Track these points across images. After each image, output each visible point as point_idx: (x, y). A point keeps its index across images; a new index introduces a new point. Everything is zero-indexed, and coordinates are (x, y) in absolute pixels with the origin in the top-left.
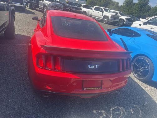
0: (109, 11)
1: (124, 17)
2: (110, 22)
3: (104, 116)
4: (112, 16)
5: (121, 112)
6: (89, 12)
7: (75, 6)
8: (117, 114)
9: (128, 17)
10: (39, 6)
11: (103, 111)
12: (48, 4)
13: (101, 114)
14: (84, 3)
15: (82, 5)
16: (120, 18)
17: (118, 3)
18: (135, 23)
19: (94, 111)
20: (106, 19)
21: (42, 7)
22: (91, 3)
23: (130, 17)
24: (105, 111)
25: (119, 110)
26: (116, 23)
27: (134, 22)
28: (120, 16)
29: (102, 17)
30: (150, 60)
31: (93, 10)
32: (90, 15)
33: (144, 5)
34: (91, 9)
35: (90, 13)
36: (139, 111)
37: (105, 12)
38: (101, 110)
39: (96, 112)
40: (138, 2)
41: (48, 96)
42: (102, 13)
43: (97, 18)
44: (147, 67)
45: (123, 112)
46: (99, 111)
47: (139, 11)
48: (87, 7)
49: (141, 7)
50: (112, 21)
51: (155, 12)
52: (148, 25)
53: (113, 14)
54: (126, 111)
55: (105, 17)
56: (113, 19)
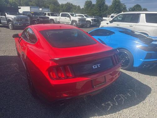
0: (75, 15)
1: (89, 19)
2: (79, 26)
3: (112, 105)
4: (80, 20)
5: (122, 98)
6: (56, 19)
7: (41, 15)
8: (120, 101)
9: (93, 18)
10: (2, 21)
11: (109, 102)
12: (12, 18)
13: (109, 105)
14: (48, 11)
15: (47, 13)
16: (86, 20)
17: (79, 6)
18: (103, 23)
19: (103, 104)
20: (74, 24)
21: (6, 22)
22: (54, 10)
23: (94, 17)
24: (110, 101)
25: (120, 97)
26: (84, 26)
27: (101, 22)
28: (86, 18)
29: (71, 22)
30: (128, 51)
31: (60, 17)
32: (58, 22)
33: (102, 5)
34: (57, 16)
35: (58, 20)
36: (134, 93)
37: (72, 17)
38: (108, 102)
39: (104, 104)
40: (96, 3)
41: (63, 104)
42: (69, 18)
43: (66, 23)
44: (126, 58)
45: (124, 97)
46: (107, 103)
47: (99, 11)
48: (52, 15)
49: (100, 7)
50: (81, 24)
51: (112, 10)
52: (114, 23)
53: (80, 17)
54: (125, 96)
55: (73, 21)
56: (80, 22)
